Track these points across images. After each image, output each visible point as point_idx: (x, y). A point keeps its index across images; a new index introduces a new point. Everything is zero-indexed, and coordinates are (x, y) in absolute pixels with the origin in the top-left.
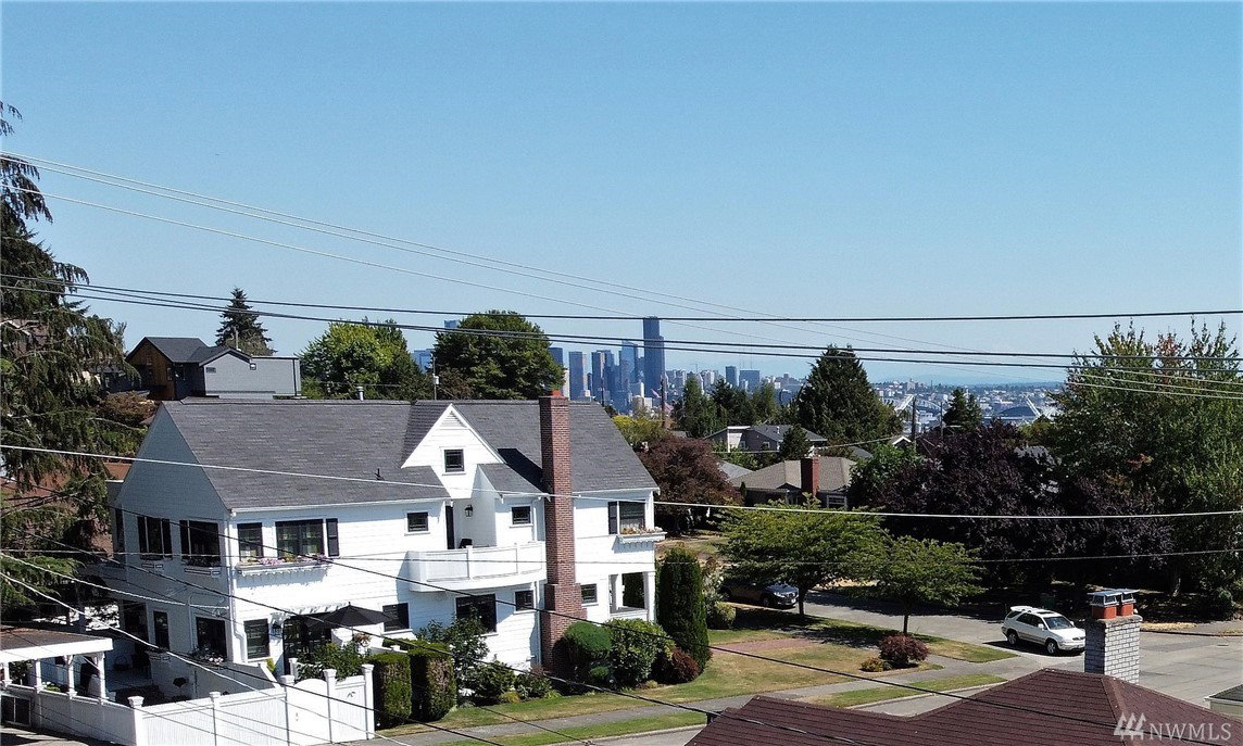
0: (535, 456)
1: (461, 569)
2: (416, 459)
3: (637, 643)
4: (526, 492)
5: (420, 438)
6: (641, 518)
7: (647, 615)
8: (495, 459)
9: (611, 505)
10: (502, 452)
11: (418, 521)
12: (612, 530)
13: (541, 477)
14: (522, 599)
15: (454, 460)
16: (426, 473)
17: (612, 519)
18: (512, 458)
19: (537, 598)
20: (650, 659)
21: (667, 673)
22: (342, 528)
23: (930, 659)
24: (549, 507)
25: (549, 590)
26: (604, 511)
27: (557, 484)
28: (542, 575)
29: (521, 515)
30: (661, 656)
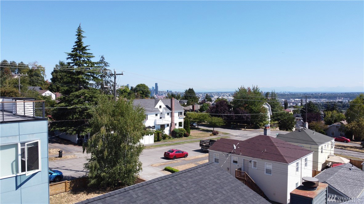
0: (170, 106)
1: (161, 121)
2: (156, 107)
3: (182, 131)
4: (169, 111)
5: (157, 104)
6: (182, 114)
7: (182, 127)
8: (165, 107)
9: (179, 113)
10: (166, 106)
11: (156, 115)
12: (179, 116)
13: (171, 109)
14: (168, 125)
15: (160, 107)
16: (157, 108)
17: (179, 114)
18: (167, 106)
19: (170, 125)
20: (184, 133)
21: (186, 136)
22: (148, 116)
23: (219, 134)
24: (172, 113)
25: (171, 124)
26: (178, 113)
27: (173, 110)
28: (171, 122)
29: (168, 114)
30: (185, 133)
